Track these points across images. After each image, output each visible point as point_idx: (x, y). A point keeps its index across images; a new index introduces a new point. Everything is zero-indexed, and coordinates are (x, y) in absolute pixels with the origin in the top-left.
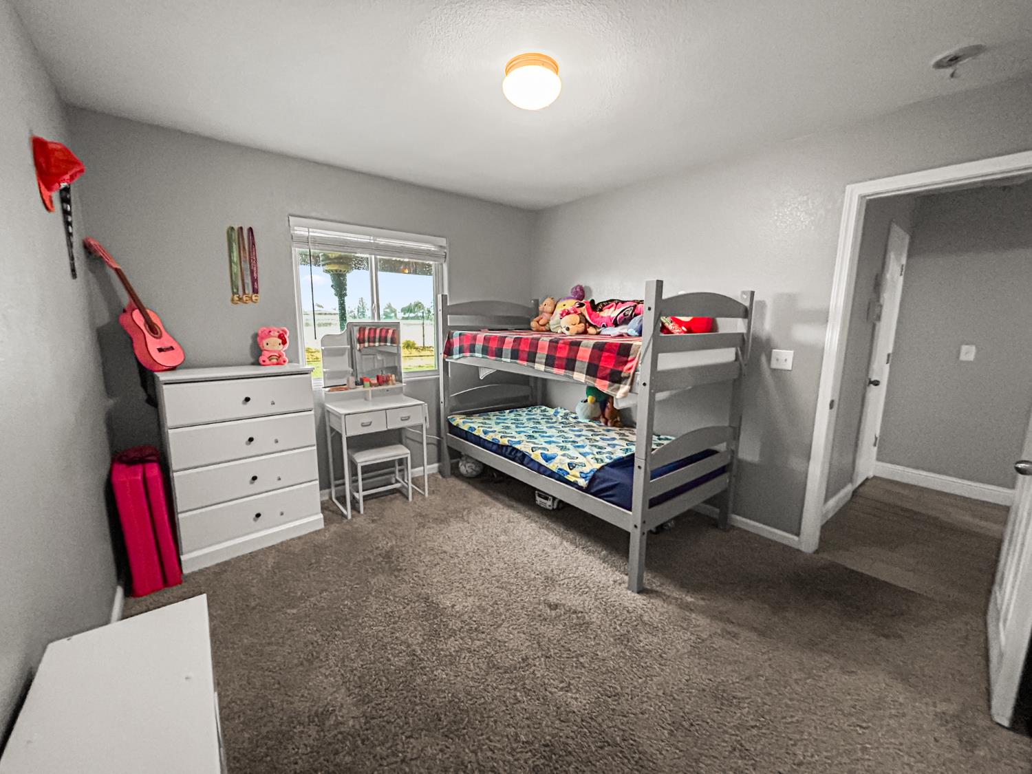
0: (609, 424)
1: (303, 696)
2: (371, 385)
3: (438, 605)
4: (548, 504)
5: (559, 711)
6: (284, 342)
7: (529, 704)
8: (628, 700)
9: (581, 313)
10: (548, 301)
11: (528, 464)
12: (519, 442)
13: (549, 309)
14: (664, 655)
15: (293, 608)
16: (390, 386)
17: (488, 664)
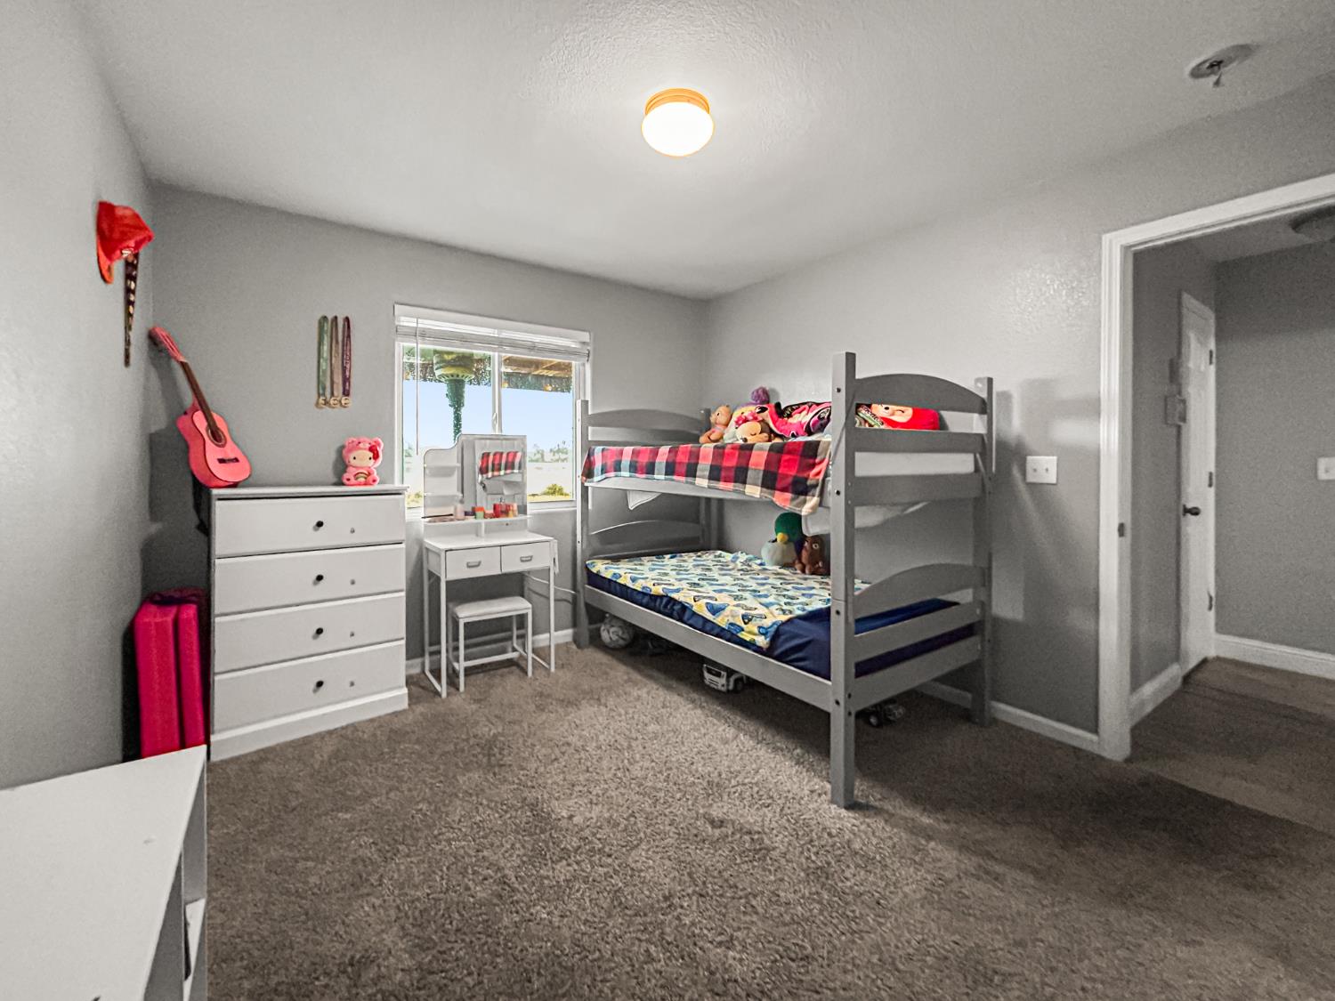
0: (807, 571)
1: (336, 933)
2: (485, 516)
3: (549, 814)
4: (721, 683)
5: (712, 977)
6: (376, 457)
7: (667, 965)
8: (822, 966)
9: (763, 421)
10: (722, 410)
11: (688, 619)
12: (678, 591)
13: (722, 419)
14: (882, 901)
15: (347, 811)
16: (510, 519)
17: (612, 901)
